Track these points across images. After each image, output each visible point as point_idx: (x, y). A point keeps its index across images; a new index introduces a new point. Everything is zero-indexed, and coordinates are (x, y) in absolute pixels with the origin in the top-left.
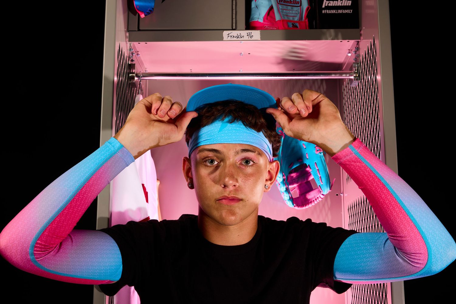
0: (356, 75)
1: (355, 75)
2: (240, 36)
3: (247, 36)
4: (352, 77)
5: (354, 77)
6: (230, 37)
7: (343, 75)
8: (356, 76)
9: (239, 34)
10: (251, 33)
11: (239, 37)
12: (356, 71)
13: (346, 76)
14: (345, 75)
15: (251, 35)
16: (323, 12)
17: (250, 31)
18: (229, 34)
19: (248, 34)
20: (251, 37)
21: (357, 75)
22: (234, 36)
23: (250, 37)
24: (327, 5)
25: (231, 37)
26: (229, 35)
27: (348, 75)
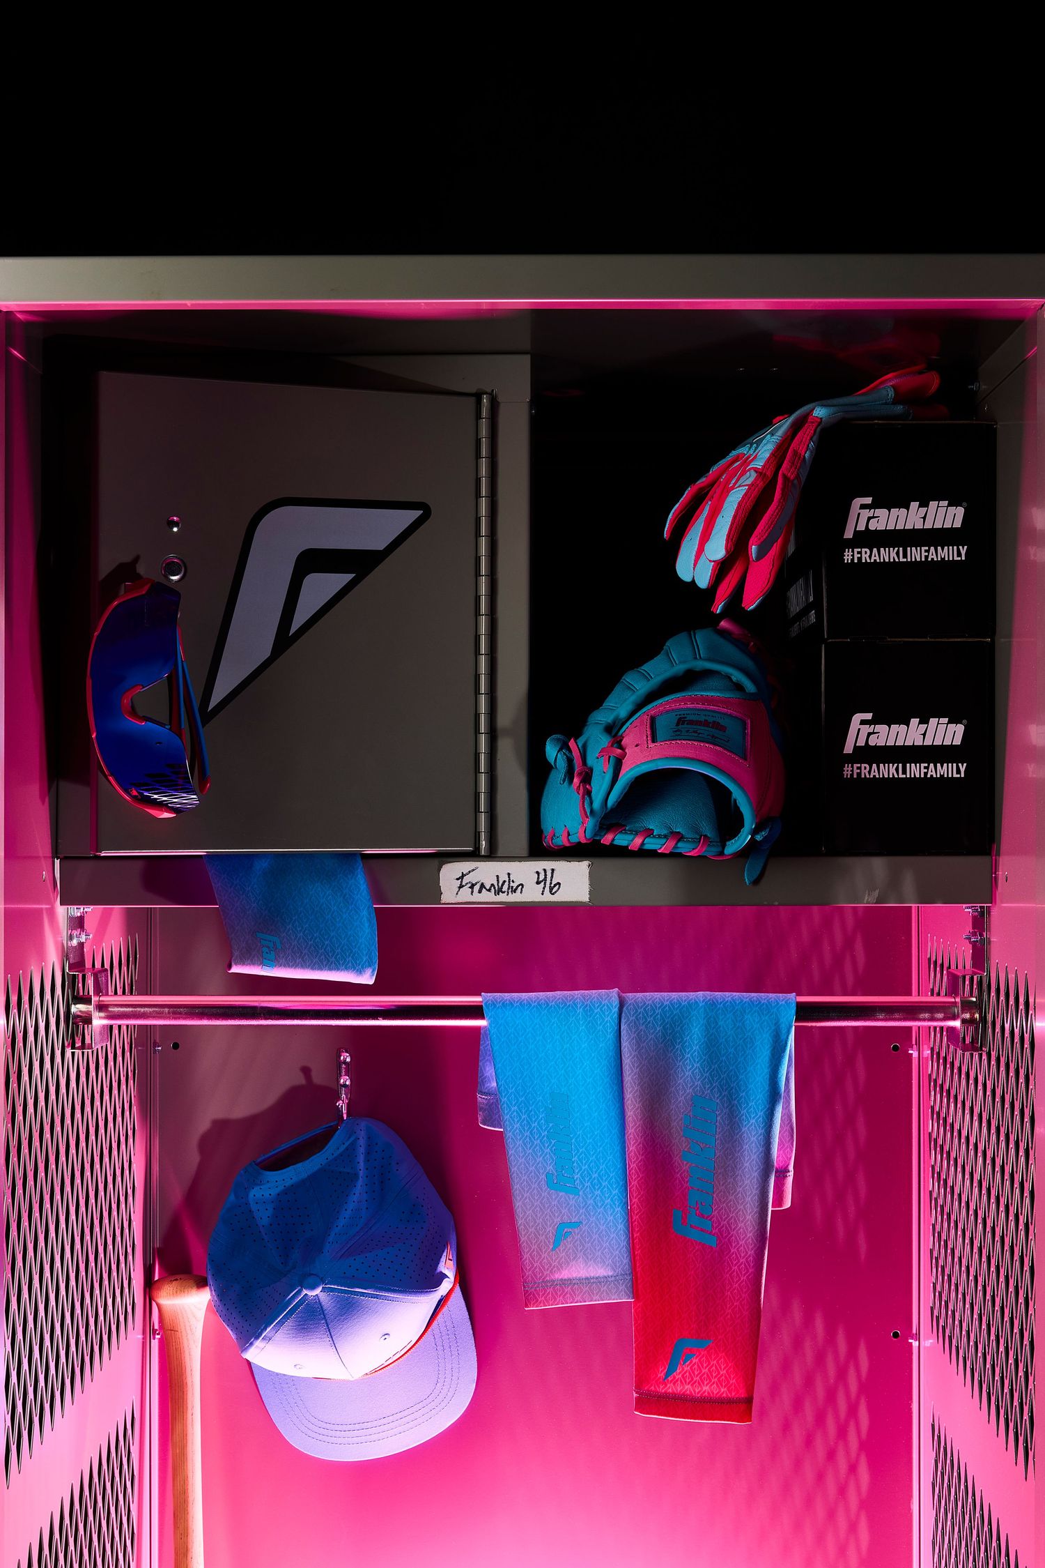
0: (972, 1015)
1: (967, 1016)
2: (507, 883)
3: (538, 883)
4: (957, 1024)
5: (964, 1021)
6: (466, 890)
7: (922, 1016)
8: (971, 1021)
9: (504, 877)
10: (553, 870)
11: (505, 888)
12: (974, 999)
13: (932, 1019)
14: (927, 1015)
15: (553, 883)
16: (848, 771)
17: (548, 865)
18: (463, 875)
19: (542, 877)
20: (551, 889)
21: (977, 1016)
22: (482, 886)
23: (547, 889)
24: (861, 743)
25: (472, 887)
26: (466, 880)
27: (940, 1016)
